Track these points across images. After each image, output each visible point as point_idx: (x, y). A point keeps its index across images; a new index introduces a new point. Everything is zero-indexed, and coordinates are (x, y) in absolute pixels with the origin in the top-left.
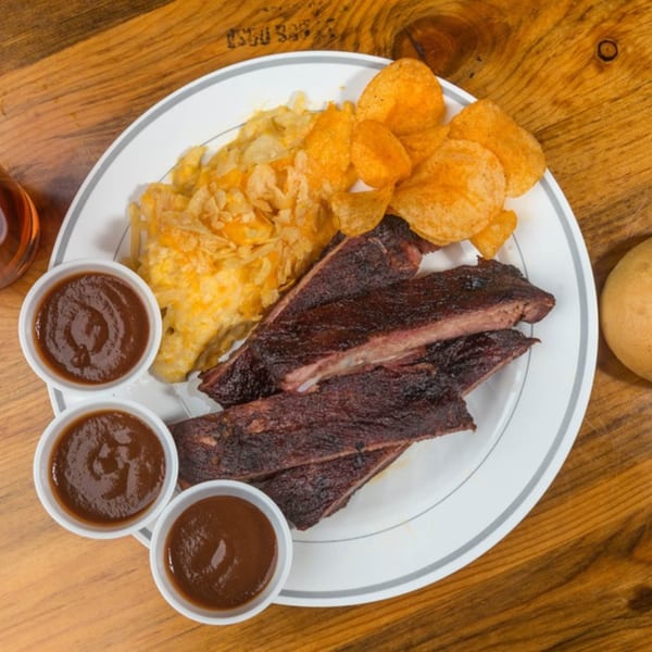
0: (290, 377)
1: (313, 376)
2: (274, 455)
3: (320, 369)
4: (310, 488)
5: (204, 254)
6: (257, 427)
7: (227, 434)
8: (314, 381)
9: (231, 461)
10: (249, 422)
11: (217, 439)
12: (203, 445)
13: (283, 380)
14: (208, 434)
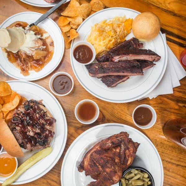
0: (114, 58)
1: (118, 59)
2: (108, 71)
3: (120, 58)
4: (112, 80)
5: (103, 36)
6: (105, 66)
7: (100, 66)
8: (118, 60)
9: (100, 71)
10: (104, 65)
11: (98, 67)
12: (95, 68)
13: (113, 58)
14: (97, 66)
